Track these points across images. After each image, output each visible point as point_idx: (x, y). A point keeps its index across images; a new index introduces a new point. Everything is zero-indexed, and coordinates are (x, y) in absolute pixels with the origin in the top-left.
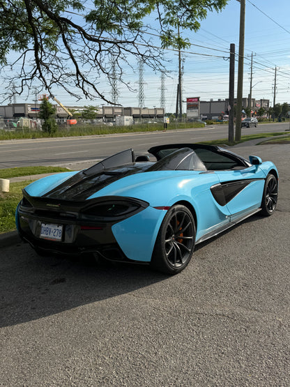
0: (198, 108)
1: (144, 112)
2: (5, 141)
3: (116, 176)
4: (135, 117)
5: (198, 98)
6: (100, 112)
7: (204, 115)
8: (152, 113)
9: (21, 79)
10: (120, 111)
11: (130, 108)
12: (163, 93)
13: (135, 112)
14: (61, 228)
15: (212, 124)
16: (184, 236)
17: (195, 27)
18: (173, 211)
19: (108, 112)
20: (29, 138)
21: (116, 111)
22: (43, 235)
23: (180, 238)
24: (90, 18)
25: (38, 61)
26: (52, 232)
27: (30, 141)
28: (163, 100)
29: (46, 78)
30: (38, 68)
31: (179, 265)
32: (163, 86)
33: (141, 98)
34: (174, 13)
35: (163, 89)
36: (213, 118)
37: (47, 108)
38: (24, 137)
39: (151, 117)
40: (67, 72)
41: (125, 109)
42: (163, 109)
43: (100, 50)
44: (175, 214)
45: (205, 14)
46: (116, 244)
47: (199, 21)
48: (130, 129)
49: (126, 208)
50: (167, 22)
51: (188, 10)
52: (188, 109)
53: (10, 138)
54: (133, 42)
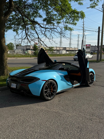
0: (90, 48)
1: (71, 49)
2: (21, 58)
3: (35, 71)
4: (67, 51)
5: (90, 45)
6: (55, 49)
7: (92, 51)
8: (74, 49)
9: (21, 39)
10: (62, 48)
11: (66, 48)
12: (78, 43)
13: (67, 49)
14: (16, 85)
15: (95, 54)
16: (53, 90)
17: (75, 24)
18: (48, 82)
19: (58, 49)
20: (29, 57)
21: (61, 48)
22: (12, 87)
23: (51, 90)
24: (44, 20)
25: (26, 34)
26: (14, 86)
27: (29, 58)
28: (78, 45)
29: (29, 39)
30: (27, 36)
31: (49, 98)
32: (78, 40)
33: (70, 44)
34: (68, 20)
35: (78, 41)
36: (96, 52)
37: (36, 47)
38: (27, 57)
39: (73, 51)
40: (35, 37)
41: (64, 48)
42: (78, 48)
43: (46, 31)
44: (49, 83)
45: (78, 20)
46: (29, 90)
47: (76, 22)
48: (64, 55)
49: (33, 80)
50: (66, 23)
51: (72, 19)
52: (86, 48)
53: (23, 57)
54: (56, 28)
